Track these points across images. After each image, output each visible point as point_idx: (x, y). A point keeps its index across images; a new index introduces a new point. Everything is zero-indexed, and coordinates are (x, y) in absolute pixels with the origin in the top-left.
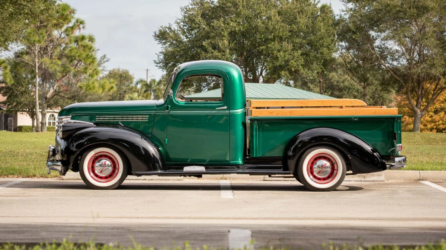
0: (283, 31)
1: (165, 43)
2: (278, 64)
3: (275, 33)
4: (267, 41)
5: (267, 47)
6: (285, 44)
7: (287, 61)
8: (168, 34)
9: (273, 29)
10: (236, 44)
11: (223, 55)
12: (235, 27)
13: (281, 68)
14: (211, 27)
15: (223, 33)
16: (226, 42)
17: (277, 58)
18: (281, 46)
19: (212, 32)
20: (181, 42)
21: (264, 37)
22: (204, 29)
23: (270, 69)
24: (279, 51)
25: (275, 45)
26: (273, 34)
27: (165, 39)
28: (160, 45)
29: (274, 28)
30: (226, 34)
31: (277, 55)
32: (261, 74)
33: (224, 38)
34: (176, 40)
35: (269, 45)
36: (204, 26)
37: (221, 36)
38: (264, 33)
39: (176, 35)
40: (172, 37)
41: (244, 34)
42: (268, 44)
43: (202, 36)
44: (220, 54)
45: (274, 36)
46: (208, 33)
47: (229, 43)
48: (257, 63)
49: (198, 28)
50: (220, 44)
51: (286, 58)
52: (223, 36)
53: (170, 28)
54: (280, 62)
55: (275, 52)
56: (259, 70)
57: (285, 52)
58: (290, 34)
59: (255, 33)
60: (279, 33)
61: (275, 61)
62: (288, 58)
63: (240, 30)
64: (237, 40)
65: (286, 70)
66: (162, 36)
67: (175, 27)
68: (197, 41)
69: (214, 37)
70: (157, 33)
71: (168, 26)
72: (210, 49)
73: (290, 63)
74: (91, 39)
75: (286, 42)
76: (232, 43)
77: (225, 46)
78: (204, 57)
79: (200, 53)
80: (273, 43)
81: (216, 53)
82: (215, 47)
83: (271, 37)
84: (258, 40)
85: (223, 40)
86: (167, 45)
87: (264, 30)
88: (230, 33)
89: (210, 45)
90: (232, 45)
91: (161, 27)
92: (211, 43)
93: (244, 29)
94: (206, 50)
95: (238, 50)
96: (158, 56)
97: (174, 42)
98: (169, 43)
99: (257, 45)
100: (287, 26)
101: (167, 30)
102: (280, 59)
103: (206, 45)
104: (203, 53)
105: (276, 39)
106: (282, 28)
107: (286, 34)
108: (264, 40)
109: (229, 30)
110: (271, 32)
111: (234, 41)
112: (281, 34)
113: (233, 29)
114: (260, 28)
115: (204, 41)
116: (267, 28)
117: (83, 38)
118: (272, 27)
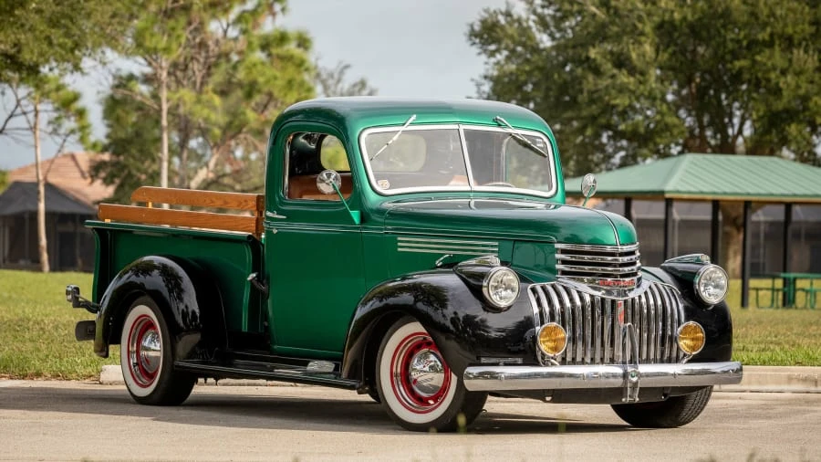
0: (795, 24)
1: (492, 54)
2: (779, 105)
3: (773, 27)
4: (753, 45)
5: (754, 62)
6: (798, 54)
7: (805, 99)
8: (502, 28)
9: (768, 17)
10: (674, 53)
11: (641, 83)
12: (672, 12)
13: (790, 115)
14: (612, 11)
15: (640, 26)
16: (648, 49)
17: (777, 92)
18: (790, 61)
19: (613, 23)
20: (535, 50)
21: (745, 37)
22: (594, 15)
23: (760, 118)
24: (784, 72)
25: (777, 57)
26: (769, 30)
27: (497, 41)
28: (484, 58)
29: (772, 14)
30: (648, 29)
31: (777, 84)
32: (740, 132)
33: (643, 39)
34: (524, 45)
35: (758, 58)
36: (593, 9)
37: (637, 34)
38: (746, 25)
39: (525, 31)
40: (511, 37)
41: (697, 30)
42: (759, 53)
43: (589, 33)
44: (632, 79)
45: (772, 35)
46: (603, 26)
47: (657, 51)
48: (730, 106)
49: (580, 12)
50: (634, 55)
51: (802, 92)
52: (642, 34)
53: (508, 14)
54: (785, 100)
55: (773, 76)
56: (736, 121)
57: (798, 74)
58: (813, 29)
59: (724, 26)
60: (786, 25)
61: (771, 99)
62: (807, 91)
63: (684, 19)
64: (676, 45)
65: (800, 122)
66: (487, 33)
67: (520, 10)
68: (574, 47)
69: (617, 38)
70: (477, 28)
71: (503, 9)
72: (608, 67)
73: (811, 104)
74: (303, 42)
75: (802, 52)
76: (665, 51)
77: (647, 59)
78: (593, 88)
79: (584, 77)
80: (767, 52)
81: (624, 78)
82: (621, 62)
83: (763, 36)
84: (730, 45)
85: (640, 44)
86: (500, 57)
87: (745, 18)
88: (659, 27)
89: (609, 57)
90: (664, 57)
91: (486, 11)
92: (611, 53)
93: (696, 17)
94: (597, 71)
95: (680, 69)
96: (478, 85)
97: (519, 49)
98: (505, 53)
99: (728, 57)
100: (807, 9)
101: (502, 20)
102: (785, 93)
103: (599, 58)
104: (591, 77)
105: (777, 42)
106: (791, 15)
107: (803, 31)
108: (745, 43)
109: (656, 19)
110: (765, 25)
111: (668, 46)
112: (790, 30)
113: (667, 17)
114: (735, 15)
115: (594, 46)
116: (754, 15)
117: (282, 38)
118: (766, 12)
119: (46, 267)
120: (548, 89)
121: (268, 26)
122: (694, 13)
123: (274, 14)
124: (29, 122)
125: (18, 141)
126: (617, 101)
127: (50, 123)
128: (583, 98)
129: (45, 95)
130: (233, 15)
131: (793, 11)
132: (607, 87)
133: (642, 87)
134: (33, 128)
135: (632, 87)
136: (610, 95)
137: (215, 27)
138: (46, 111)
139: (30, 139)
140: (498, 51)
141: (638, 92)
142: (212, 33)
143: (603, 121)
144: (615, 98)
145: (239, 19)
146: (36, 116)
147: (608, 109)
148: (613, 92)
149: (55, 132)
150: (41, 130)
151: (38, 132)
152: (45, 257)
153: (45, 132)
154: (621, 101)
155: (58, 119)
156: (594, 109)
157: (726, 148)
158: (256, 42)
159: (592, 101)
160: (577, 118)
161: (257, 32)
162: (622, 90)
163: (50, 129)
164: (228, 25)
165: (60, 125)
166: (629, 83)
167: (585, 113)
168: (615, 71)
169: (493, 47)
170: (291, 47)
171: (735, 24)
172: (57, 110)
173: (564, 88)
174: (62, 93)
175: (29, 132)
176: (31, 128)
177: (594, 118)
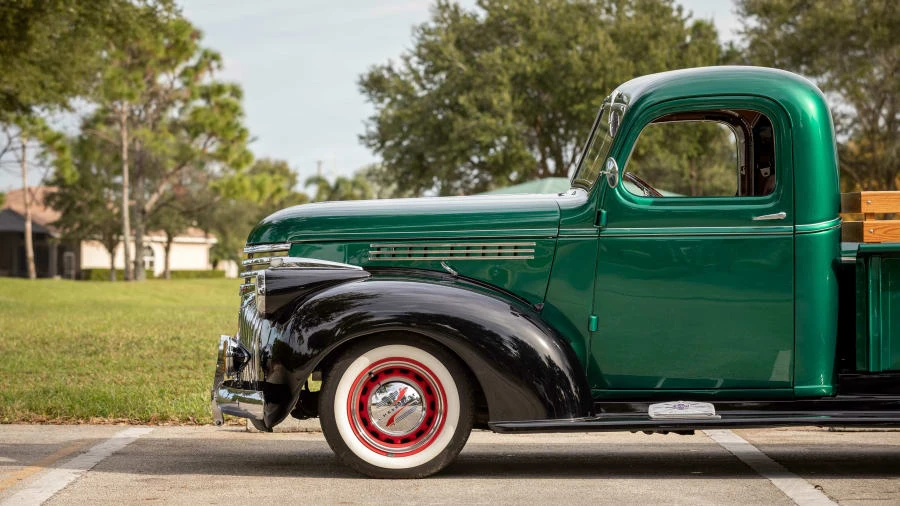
4: (589, 92)
5: (590, 106)
8: (385, 80)
9: (601, 70)
10: (525, 100)
12: (524, 66)
14: (476, 67)
15: (499, 77)
16: (506, 96)
19: (476, 76)
20: (413, 98)
21: (584, 85)
22: (460, 69)
26: (601, 80)
27: (381, 89)
28: (371, 105)
29: (604, 69)
30: (505, 80)
33: (502, 88)
34: (404, 94)
35: (594, 102)
36: (461, 65)
37: (496, 84)
38: (584, 76)
39: (403, 83)
41: (543, 82)
42: (593, 99)
43: (456, 84)
44: (493, 121)
45: (604, 85)
46: (470, 78)
47: (513, 98)
49: (447, 69)
50: (495, 102)
52: (501, 84)
53: (390, 69)
59: (565, 77)
63: (534, 71)
64: (526, 93)
66: (375, 84)
69: (481, 87)
70: (366, 78)
71: (386, 64)
72: (473, 110)
74: (236, 92)
76: (519, 98)
77: (505, 104)
78: (462, 128)
79: (454, 119)
81: (488, 120)
82: (484, 107)
83: (597, 85)
84: (570, 93)
85: (500, 91)
86: (384, 104)
87: (582, 71)
88: (513, 79)
89: (474, 102)
90: (519, 103)
91: (374, 66)
92: (476, 100)
93: (544, 69)
94: (464, 114)
95: (528, 113)
96: (367, 125)
97: (399, 97)
98: (388, 100)
99: (568, 102)
100: (631, 63)
101: (386, 74)
103: (467, 105)
104: (460, 120)
106: (618, 68)
108: (582, 91)
109: (512, 72)
110: (599, 76)
111: (520, 94)
113: (520, 70)
114: (575, 68)
115: (462, 94)
116: (589, 68)
117: (219, 89)
118: (599, 66)
119: (33, 274)
120: (425, 129)
121: (206, 79)
122: (542, 67)
123: (211, 70)
124: (17, 156)
125: (9, 171)
126: (482, 139)
127: (37, 156)
128: (453, 136)
129: (33, 134)
130: (179, 70)
131: (620, 65)
132: (473, 128)
134: (21, 161)
135: (494, 127)
136: (476, 133)
137: (163, 79)
138: (33, 147)
139: (18, 169)
142: (162, 85)
144: (481, 135)
145: (184, 73)
146: (24, 151)
147: (474, 144)
148: (479, 132)
149: (42, 164)
150: (29, 163)
151: (26, 165)
152: (32, 266)
153: (32, 164)
154: (485, 138)
155: (44, 153)
158: (197, 92)
159: (461, 138)
161: (198, 84)
162: (485, 129)
163: (37, 161)
164: (174, 78)
165: (46, 159)
166: (491, 124)
167: (453, 148)
168: (479, 114)
170: (226, 96)
171: (573, 75)
172: (43, 146)
174: (47, 133)
175: (18, 165)
176: (19, 161)
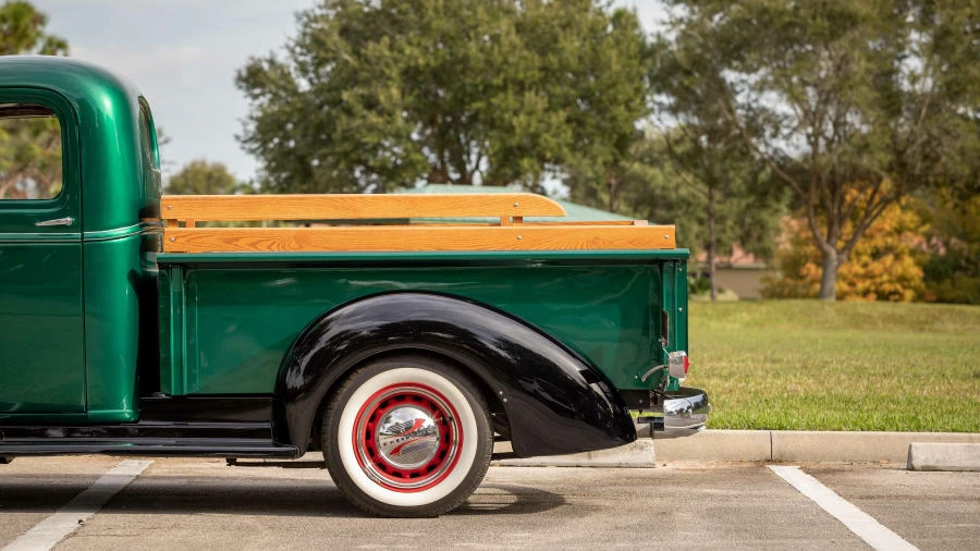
0: (527, 69)
1: (255, 97)
2: (513, 142)
3: (507, 73)
4: (489, 89)
5: (490, 104)
6: (530, 96)
7: (535, 137)
8: (265, 73)
9: (502, 64)
10: (418, 96)
11: (388, 122)
12: (417, 58)
13: (522, 151)
14: (363, 59)
15: (387, 71)
16: (395, 92)
17: (510, 129)
18: (522, 103)
19: (363, 69)
20: (294, 92)
21: (482, 82)
22: (346, 62)
23: (495, 154)
24: (516, 113)
25: (510, 100)
26: (502, 76)
27: (262, 85)
28: (249, 100)
29: (506, 62)
30: (395, 73)
31: (511, 123)
32: (477, 167)
33: (390, 83)
34: (285, 89)
35: (493, 100)
36: (346, 57)
37: (382, 77)
38: (482, 71)
39: (286, 76)
40: (273, 82)
41: (440, 75)
42: (493, 96)
43: (342, 79)
44: (380, 120)
45: (505, 81)
46: (355, 72)
47: (403, 95)
48: (468, 143)
49: (334, 59)
50: (382, 98)
51: (532, 130)
52: (389, 78)
53: (272, 62)
54: (517, 138)
55: (507, 116)
56: (474, 157)
57: (530, 114)
58: (543, 74)
59: (463, 72)
60: (517, 72)
61: (505, 136)
62: (537, 129)
63: (428, 65)
64: (420, 88)
65: (531, 157)
66: (253, 78)
67: (282, 57)
68: (330, 90)
69: (366, 83)
70: (244, 74)
71: (268, 56)
72: (359, 108)
73: (541, 141)
75: (533, 93)
76: (410, 94)
77: (394, 101)
78: (346, 127)
79: (338, 118)
80: (501, 95)
81: (373, 118)
82: (371, 104)
83: (498, 81)
84: (469, 89)
85: (387, 87)
86: (264, 100)
87: (481, 65)
88: (405, 73)
89: (360, 99)
90: (410, 99)
91: (252, 58)
92: (362, 96)
93: (439, 62)
94: (349, 112)
95: (425, 111)
96: (245, 124)
97: (283, 94)
98: (269, 96)
99: (467, 100)
100: (537, 57)
101: (266, 66)
102: (518, 131)
103: (352, 101)
104: (344, 118)
105: (510, 86)
106: (523, 62)
107: (533, 76)
108: (481, 88)
109: (402, 65)
110: (499, 71)
111: (412, 90)
112: (521, 76)
113: (412, 63)
114: (472, 63)
115: (346, 89)
116: (489, 62)
118: (499, 59)
120: (306, 129)
122: (436, 59)
126: (368, 139)
128: (337, 136)
131: (524, 58)
132: (358, 127)
133: (389, 127)
135: (381, 126)
136: (361, 133)
140: (263, 94)
141: (387, 131)
143: (354, 156)
144: (366, 137)
147: (359, 145)
148: (364, 131)
154: (370, 139)
156: (347, 146)
157: (465, 180)
159: (345, 139)
160: (333, 154)
162: (371, 129)
166: (378, 123)
167: (338, 149)
168: (365, 112)
169: (257, 91)
171: (472, 70)
173: (321, 127)
177: (346, 154)
